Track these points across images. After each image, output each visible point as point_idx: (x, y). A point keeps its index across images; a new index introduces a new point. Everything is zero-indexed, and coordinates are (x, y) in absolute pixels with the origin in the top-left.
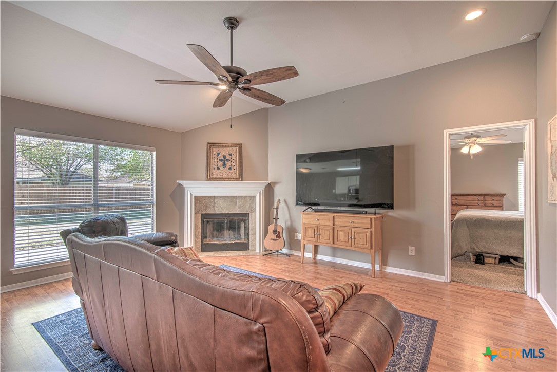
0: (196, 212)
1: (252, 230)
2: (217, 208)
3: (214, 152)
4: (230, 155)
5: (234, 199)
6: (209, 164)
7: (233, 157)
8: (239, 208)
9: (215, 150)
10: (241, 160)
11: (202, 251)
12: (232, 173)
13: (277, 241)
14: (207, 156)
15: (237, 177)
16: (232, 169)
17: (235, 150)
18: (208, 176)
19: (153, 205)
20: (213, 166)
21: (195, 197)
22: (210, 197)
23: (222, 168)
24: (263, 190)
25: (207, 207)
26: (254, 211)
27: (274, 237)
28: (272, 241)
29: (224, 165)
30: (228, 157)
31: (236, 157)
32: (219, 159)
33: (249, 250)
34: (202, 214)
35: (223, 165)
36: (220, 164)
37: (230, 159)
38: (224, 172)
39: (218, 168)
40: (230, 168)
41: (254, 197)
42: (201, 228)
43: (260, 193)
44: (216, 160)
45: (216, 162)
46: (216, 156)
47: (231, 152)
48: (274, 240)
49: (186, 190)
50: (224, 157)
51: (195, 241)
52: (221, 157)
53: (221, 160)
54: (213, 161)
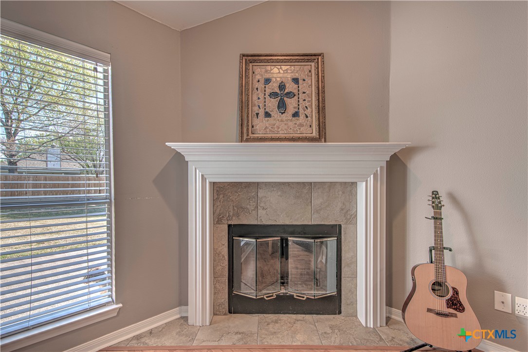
0: (217, 220)
1: (348, 265)
2: (264, 212)
3: (258, 77)
4: (296, 81)
5: (305, 191)
6: (244, 105)
7: (303, 86)
8: (317, 212)
9: (260, 71)
10: (321, 93)
11: (230, 312)
12: (301, 125)
13: (452, 320)
14: (241, 86)
15: (315, 134)
16: (302, 117)
17: (307, 68)
18: (242, 133)
19: (110, 204)
20: (256, 109)
21: (214, 184)
22: (248, 185)
23: (275, 114)
24: (381, 168)
25: (240, 209)
26: (352, 219)
27: (440, 304)
28: (432, 315)
29: (282, 106)
30: (290, 87)
31: (309, 87)
32: (268, 91)
33: (340, 313)
34: (229, 226)
35: (279, 107)
36: (272, 104)
37: (296, 92)
38: (282, 123)
39: (267, 115)
40: (296, 115)
41: (354, 184)
42: (226, 257)
43: (375, 175)
44: (261, 96)
45: (261, 100)
46: (261, 85)
47: (297, 75)
48: (438, 314)
49: (191, 168)
50: (282, 87)
51: (215, 287)
52: (274, 87)
53: (273, 95)
54: (255, 98)
